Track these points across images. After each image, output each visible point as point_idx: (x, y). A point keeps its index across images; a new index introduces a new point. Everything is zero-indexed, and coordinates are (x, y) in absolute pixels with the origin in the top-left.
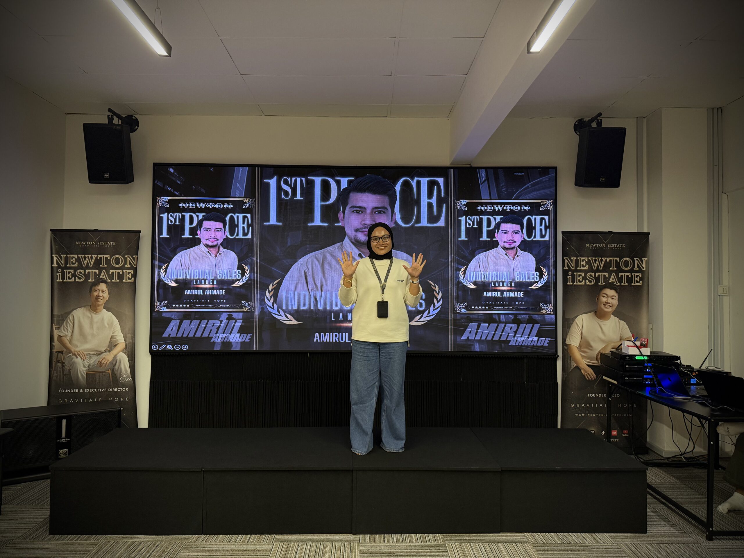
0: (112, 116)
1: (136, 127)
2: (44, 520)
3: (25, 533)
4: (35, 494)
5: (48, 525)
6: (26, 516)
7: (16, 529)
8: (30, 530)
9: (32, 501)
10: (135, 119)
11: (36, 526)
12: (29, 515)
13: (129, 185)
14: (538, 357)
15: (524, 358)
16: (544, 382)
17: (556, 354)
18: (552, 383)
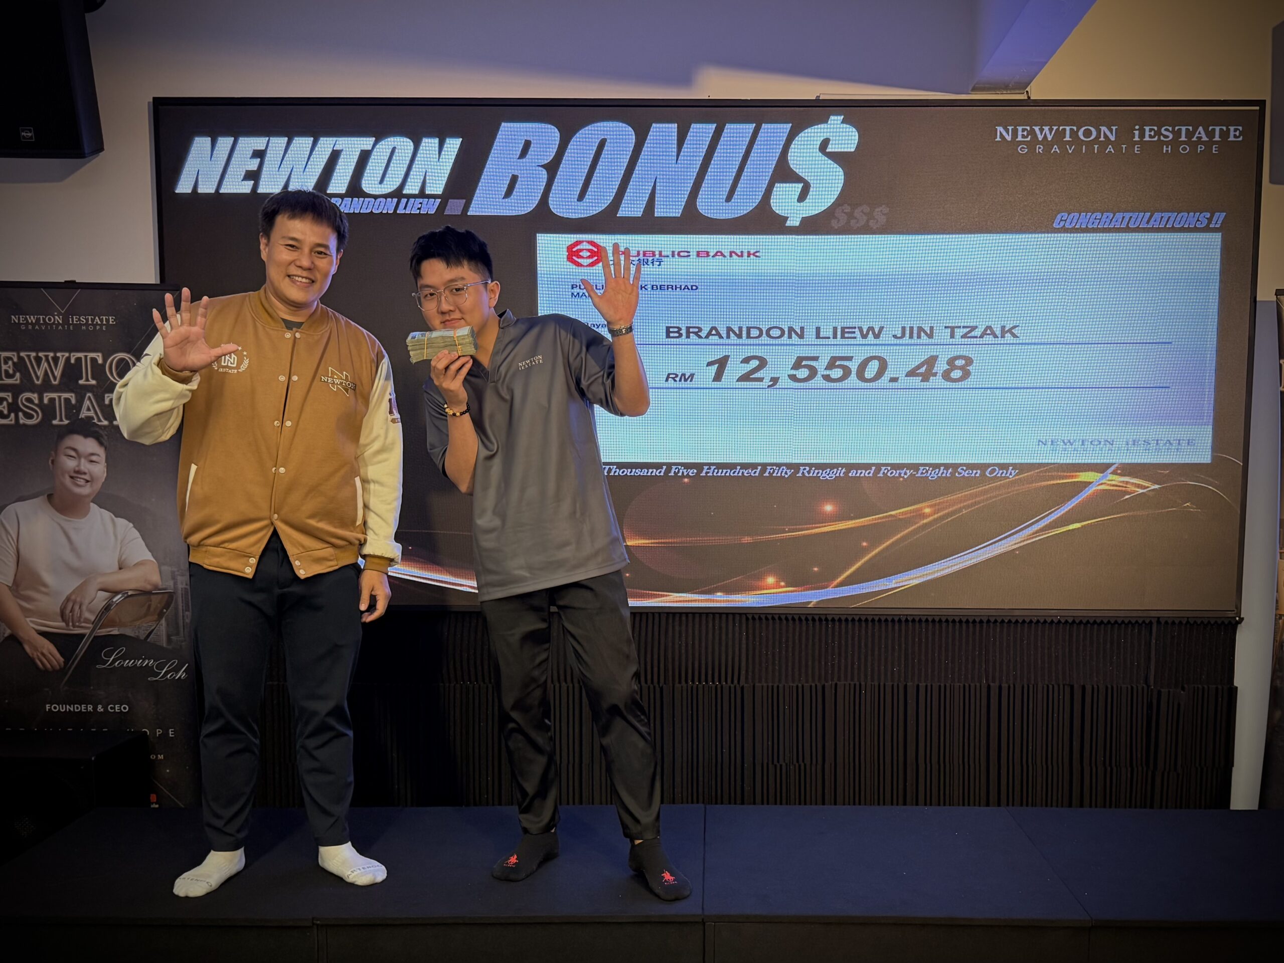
13: (89, 161)
14: (1188, 622)
15: (1151, 623)
16: (1200, 686)
17: (1237, 613)
18: (1223, 689)
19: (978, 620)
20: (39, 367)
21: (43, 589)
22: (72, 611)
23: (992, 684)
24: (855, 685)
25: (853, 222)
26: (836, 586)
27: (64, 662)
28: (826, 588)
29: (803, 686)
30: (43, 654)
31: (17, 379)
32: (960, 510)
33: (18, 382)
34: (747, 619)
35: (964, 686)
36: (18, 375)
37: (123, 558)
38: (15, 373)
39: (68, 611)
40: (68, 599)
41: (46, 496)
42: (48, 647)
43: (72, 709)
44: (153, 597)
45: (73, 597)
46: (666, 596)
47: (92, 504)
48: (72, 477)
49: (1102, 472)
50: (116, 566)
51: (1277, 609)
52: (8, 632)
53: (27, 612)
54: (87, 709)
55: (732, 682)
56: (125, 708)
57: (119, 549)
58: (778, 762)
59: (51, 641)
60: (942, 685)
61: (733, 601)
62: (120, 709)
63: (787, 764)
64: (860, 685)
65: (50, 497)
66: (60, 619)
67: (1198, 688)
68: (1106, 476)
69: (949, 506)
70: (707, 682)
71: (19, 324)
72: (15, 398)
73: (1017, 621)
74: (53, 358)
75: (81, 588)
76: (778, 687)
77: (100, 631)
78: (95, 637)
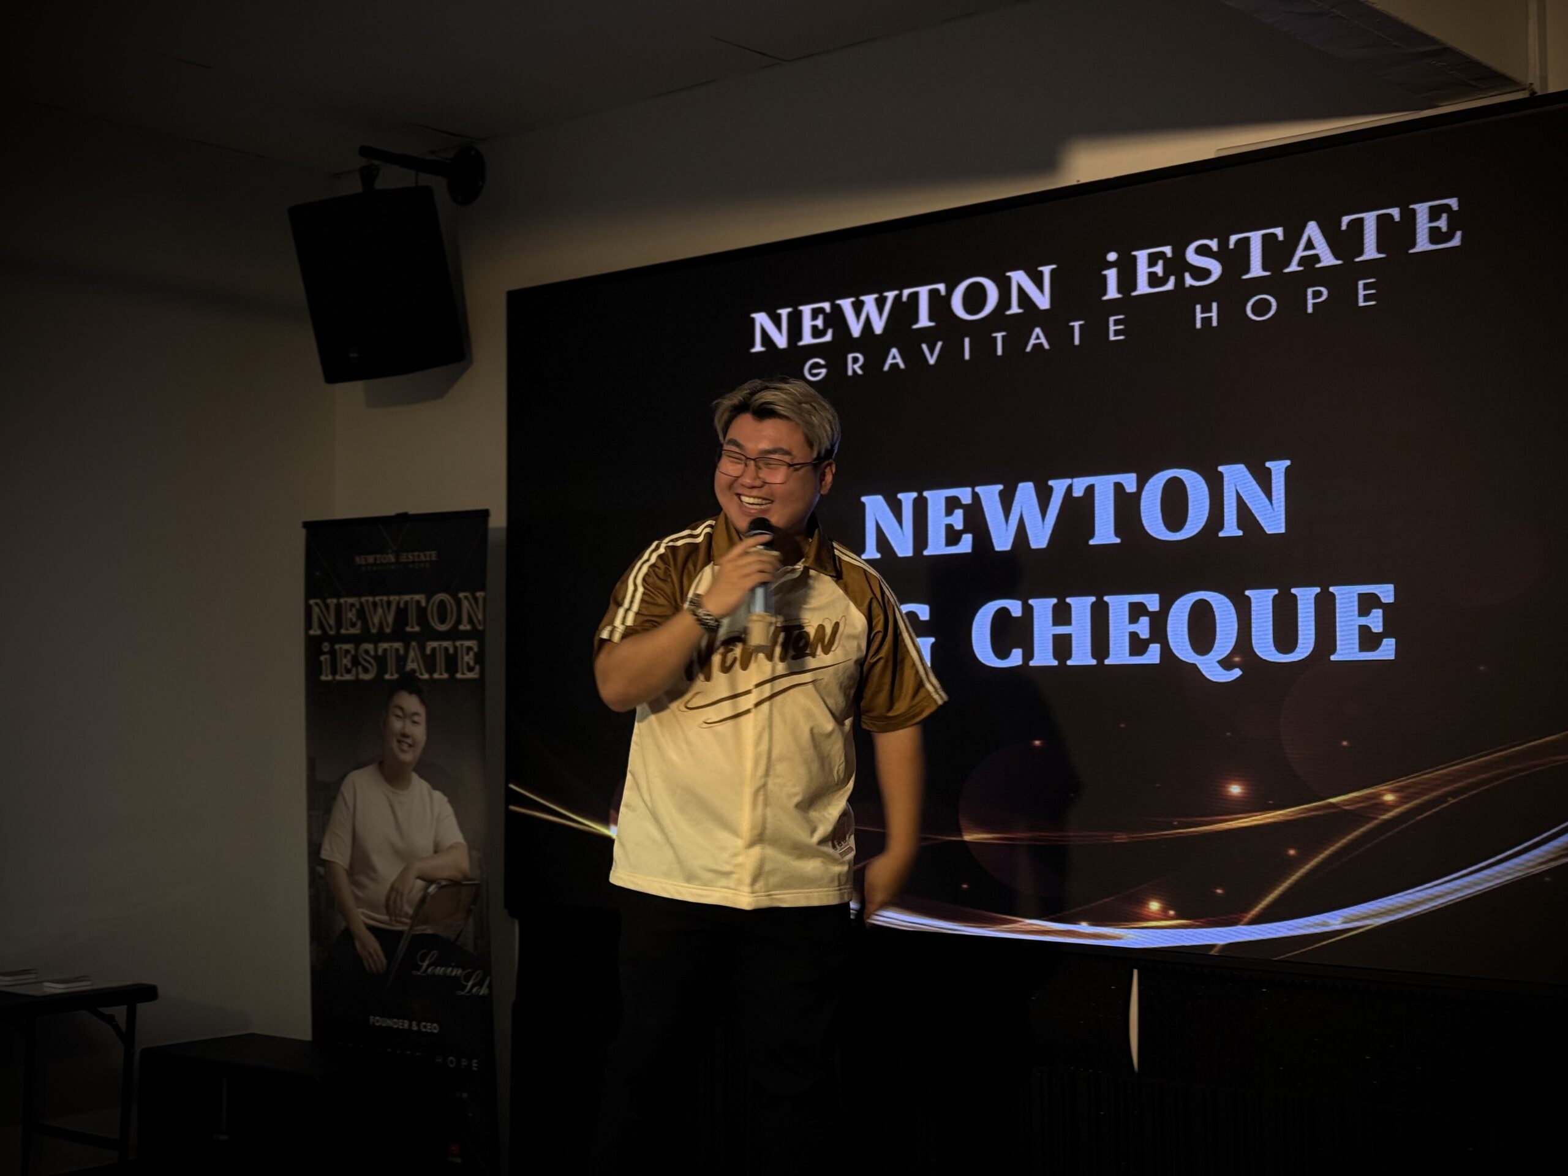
1: (479, 186)
20: (375, 614)
21: (374, 876)
22: (395, 902)
26: (1252, 923)
27: (387, 962)
28: (1237, 924)
30: (370, 953)
33: (359, 631)
37: (438, 840)
38: (357, 621)
39: (391, 902)
40: (392, 888)
41: (377, 763)
42: (373, 944)
43: (391, 1025)
45: (396, 887)
47: (415, 777)
48: (399, 741)
50: (432, 851)
52: (343, 925)
53: (359, 902)
54: (403, 1026)
56: (434, 1029)
57: (435, 827)
59: (377, 938)
61: (1104, 937)
62: (431, 1029)
65: (381, 764)
66: (385, 911)
71: (361, 566)
72: (356, 650)
75: (402, 876)
77: (416, 928)
78: (414, 936)
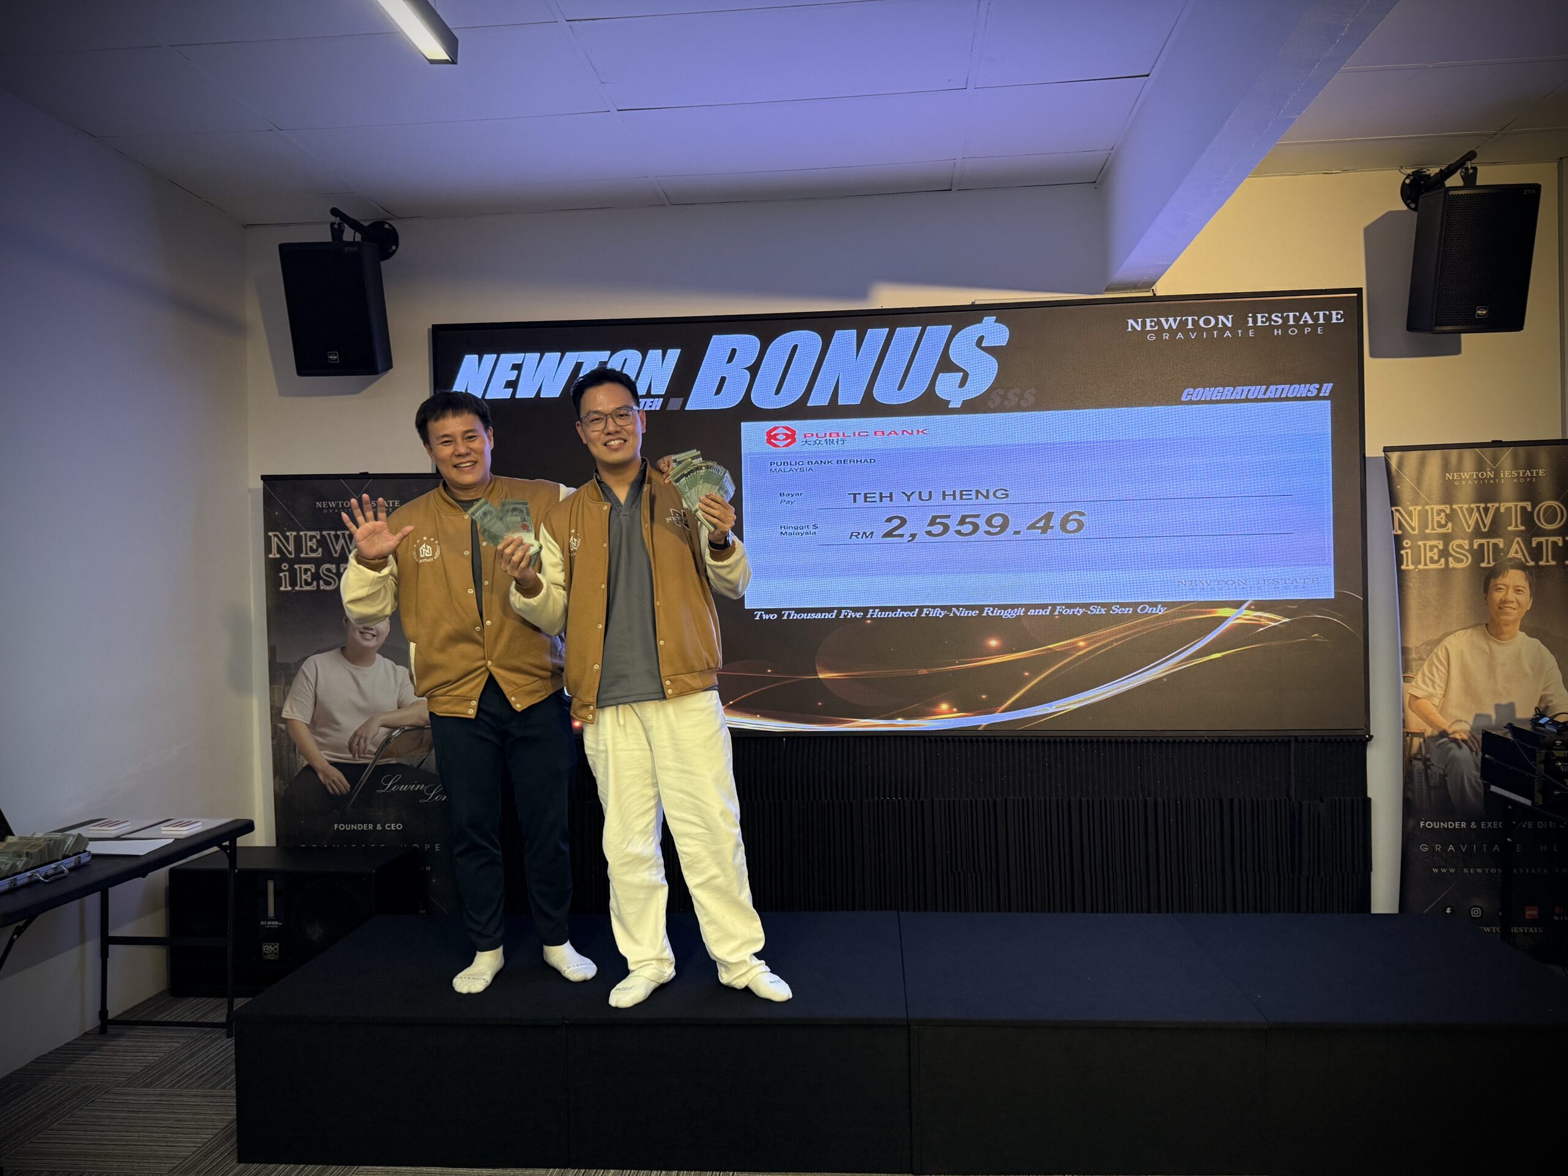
0: (339, 224)
1: (394, 248)
2: (227, 1126)
3: (187, 1158)
4: (209, 1060)
5: (234, 1139)
6: (190, 1116)
7: (169, 1149)
8: (197, 1151)
9: (204, 1078)
10: (390, 228)
11: (210, 1140)
12: (195, 1114)
13: (383, 375)
14: (1323, 740)
15: (1289, 741)
16: (1337, 798)
17: (1366, 731)
18: (1358, 800)
19: (1132, 740)
20: (337, 543)
21: (337, 727)
22: (358, 744)
23: (1147, 798)
24: (1023, 800)
25: (1006, 403)
26: (1003, 711)
27: (351, 788)
28: (993, 713)
29: (976, 801)
30: (334, 781)
31: (319, 554)
32: (1111, 643)
33: (320, 555)
34: (925, 741)
35: (1123, 801)
36: (320, 550)
37: (402, 699)
38: (318, 548)
39: (355, 745)
40: (355, 734)
41: (340, 649)
42: (337, 774)
43: (356, 828)
44: (425, 730)
45: (359, 733)
46: (855, 721)
47: (378, 656)
48: (361, 633)
49: (1238, 608)
50: (396, 706)
51: (1404, 727)
52: (306, 763)
53: (321, 746)
54: (368, 828)
55: (913, 797)
56: (399, 827)
57: (398, 690)
58: (957, 869)
59: (340, 770)
60: (1103, 799)
61: (912, 726)
62: (396, 828)
63: (964, 873)
64: (1028, 799)
65: (343, 649)
66: (348, 752)
67: (1335, 800)
68: (1240, 612)
69: (1100, 640)
70: (891, 798)
71: (323, 508)
72: (317, 568)
73: (1168, 742)
74: (348, 535)
75: (366, 725)
76: (954, 801)
77: (380, 761)
78: (376, 766)
